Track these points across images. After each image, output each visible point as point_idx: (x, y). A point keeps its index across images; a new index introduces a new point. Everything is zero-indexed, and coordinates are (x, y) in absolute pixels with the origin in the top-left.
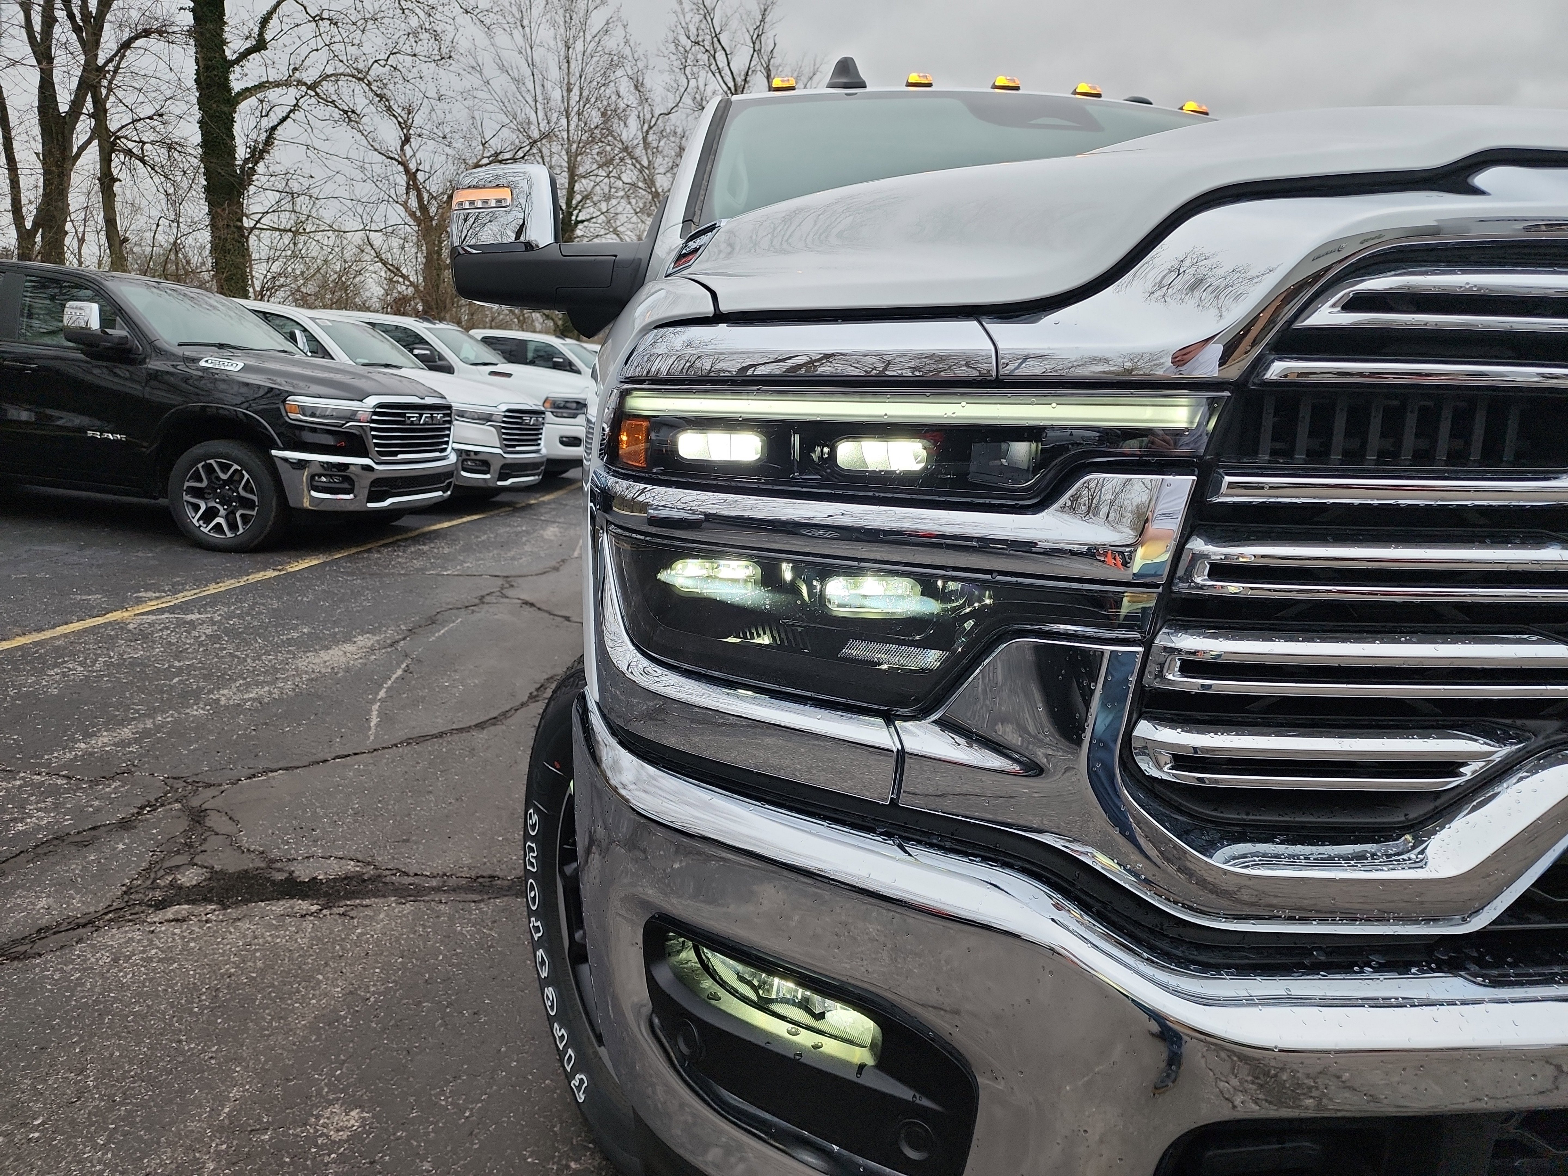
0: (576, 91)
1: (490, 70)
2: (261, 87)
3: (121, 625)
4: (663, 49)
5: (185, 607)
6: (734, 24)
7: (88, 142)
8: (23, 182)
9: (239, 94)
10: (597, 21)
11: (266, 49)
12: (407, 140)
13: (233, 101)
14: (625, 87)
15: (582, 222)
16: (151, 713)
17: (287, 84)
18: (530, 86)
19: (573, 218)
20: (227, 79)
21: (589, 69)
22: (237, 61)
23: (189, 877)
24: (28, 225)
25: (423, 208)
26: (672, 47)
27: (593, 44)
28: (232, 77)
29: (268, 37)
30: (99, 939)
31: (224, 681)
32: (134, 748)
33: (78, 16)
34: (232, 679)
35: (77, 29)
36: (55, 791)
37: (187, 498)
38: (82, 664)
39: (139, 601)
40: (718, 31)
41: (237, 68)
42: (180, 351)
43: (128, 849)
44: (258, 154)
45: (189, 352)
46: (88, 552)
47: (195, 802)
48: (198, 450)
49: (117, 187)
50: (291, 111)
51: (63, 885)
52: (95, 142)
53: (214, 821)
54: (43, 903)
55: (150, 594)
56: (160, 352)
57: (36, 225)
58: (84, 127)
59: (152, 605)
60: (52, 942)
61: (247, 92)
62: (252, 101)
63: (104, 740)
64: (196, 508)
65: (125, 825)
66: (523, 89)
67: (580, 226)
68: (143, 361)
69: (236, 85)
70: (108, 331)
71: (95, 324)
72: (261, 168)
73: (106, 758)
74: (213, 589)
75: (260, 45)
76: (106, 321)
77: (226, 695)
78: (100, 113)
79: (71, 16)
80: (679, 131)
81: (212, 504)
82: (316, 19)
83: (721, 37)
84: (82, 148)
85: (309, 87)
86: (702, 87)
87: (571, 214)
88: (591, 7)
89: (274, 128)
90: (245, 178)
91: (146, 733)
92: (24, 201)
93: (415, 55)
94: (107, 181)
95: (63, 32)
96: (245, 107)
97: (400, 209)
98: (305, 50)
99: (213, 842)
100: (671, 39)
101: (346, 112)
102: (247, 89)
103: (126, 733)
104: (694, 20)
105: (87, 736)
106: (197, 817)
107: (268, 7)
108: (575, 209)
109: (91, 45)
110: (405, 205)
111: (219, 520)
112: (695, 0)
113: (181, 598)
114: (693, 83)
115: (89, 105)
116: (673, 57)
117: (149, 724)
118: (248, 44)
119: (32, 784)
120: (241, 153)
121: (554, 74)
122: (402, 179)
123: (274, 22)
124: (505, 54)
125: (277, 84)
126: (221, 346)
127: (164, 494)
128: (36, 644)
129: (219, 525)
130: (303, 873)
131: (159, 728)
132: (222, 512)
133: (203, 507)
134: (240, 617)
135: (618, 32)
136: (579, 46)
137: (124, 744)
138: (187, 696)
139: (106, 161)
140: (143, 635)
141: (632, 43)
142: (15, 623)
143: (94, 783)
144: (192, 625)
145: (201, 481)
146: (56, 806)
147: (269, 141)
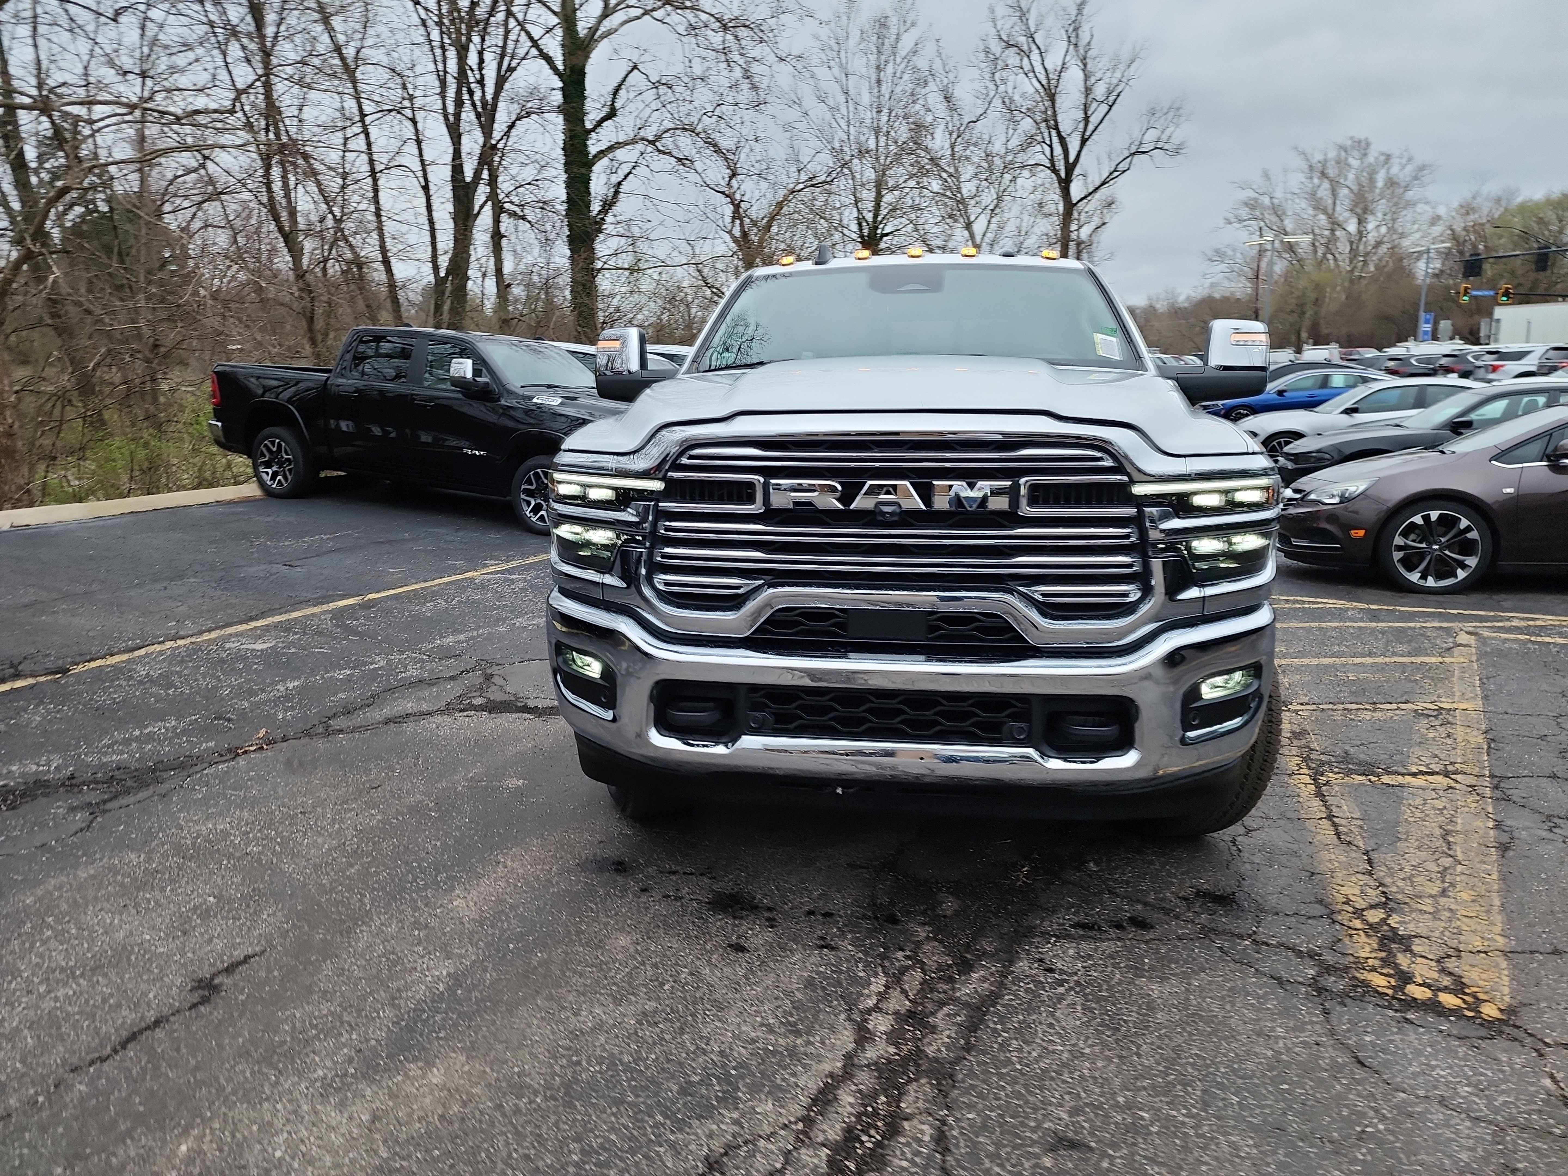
0: (885, 111)
1: (810, 102)
2: (611, 148)
3: (471, 580)
4: (973, 59)
5: (510, 571)
6: (1049, 21)
7: (486, 202)
8: (439, 237)
9: (595, 156)
10: (907, 43)
11: (615, 115)
12: (734, 175)
13: (589, 164)
14: (935, 100)
15: (887, 235)
16: (477, 628)
17: (633, 142)
18: (844, 111)
19: (879, 231)
20: (586, 146)
21: (898, 90)
22: (593, 130)
23: (477, 701)
24: (442, 274)
25: (745, 234)
26: (982, 56)
27: (903, 65)
28: (589, 143)
29: (618, 105)
30: (432, 719)
31: (521, 613)
32: (464, 645)
33: (478, 104)
34: (526, 613)
35: (478, 116)
36: (422, 661)
37: (523, 496)
38: (446, 601)
39: (485, 566)
40: (1033, 30)
41: (593, 135)
42: (521, 392)
43: (452, 688)
44: (608, 205)
45: (527, 392)
46: (460, 534)
47: (489, 671)
48: (530, 462)
49: (504, 242)
50: (634, 168)
51: (419, 699)
52: (490, 203)
53: (496, 680)
54: (410, 705)
55: (493, 562)
56: (510, 393)
57: (448, 273)
58: (482, 191)
59: (492, 569)
60: (412, 718)
61: (602, 154)
62: (605, 161)
63: (450, 640)
64: (529, 504)
65: (452, 678)
66: (838, 116)
67: (885, 239)
68: (498, 400)
69: (593, 150)
70: (477, 379)
71: (469, 375)
72: (609, 219)
73: (449, 648)
74: (532, 560)
75: (612, 114)
76: (477, 372)
77: (520, 622)
78: (493, 182)
79: (474, 105)
80: (986, 137)
81: (539, 501)
82: (656, 85)
83: (1036, 36)
84: (482, 207)
85: (650, 142)
86: (1010, 91)
87: (877, 228)
88: (902, 29)
89: (620, 183)
90: (597, 226)
91: (473, 638)
92: (440, 252)
93: (736, 104)
94: (497, 236)
95: (468, 115)
96: (598, 168)
97: (727, 237)
98: (648, 111)
99: (493, 688)
100: (981, 47)
101: (680, 160)
102: (602, 152)
103: (462, 637)
104: (1008, 24)
105: (442, 637)
106: (488, 678)
107: (619, 80)
108: (881, 222)
109: (487, 129)
110: (730, 232)
111: (542, 512)
112: (1010, 2)
113: (511, 564)
114: (1002, 88)
115: (485, 175)
116: (983, 65)
117: (475, 633)
118: (603, 114)
119: (411, 657)
120: (596, 207)
121: (866, 99)
122: (729, 210)
123: (622, 93)
124: (823, 84)
125: (626, 143)
126: (549, 386)
127: (509, 494)
128: (422, 589)
129: (542, 516)
130: (531, 704)
131: (479, 636)
132: (545, 507)
133: (533, 503)
134: (542, 578)
135: (929, 50)
136: (890, 69)
137: (459, 642)
138: (499, 620)
139: (497, 221)
140: (483, 587)
141: (944, 57)
142: (412, 577)
143: (441, 659)
144: (513, 581)
145: (531, 484)
146: (421, 668)
147: (617, 193)
